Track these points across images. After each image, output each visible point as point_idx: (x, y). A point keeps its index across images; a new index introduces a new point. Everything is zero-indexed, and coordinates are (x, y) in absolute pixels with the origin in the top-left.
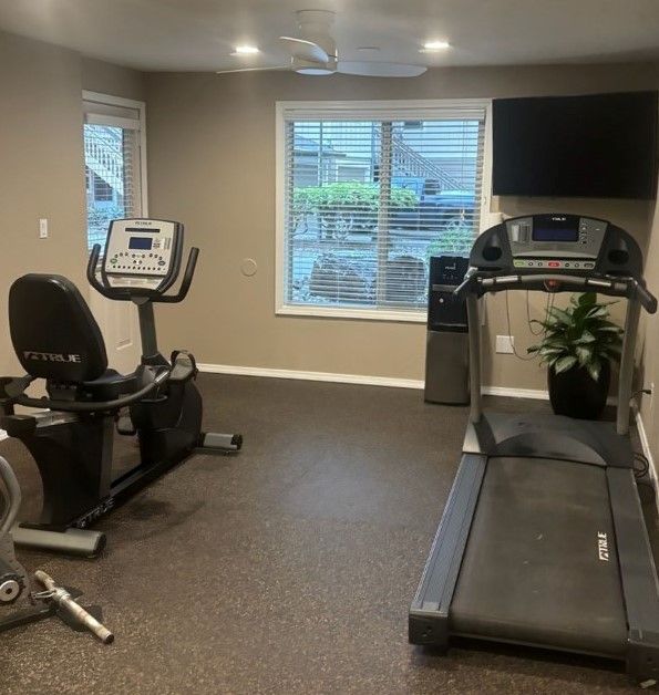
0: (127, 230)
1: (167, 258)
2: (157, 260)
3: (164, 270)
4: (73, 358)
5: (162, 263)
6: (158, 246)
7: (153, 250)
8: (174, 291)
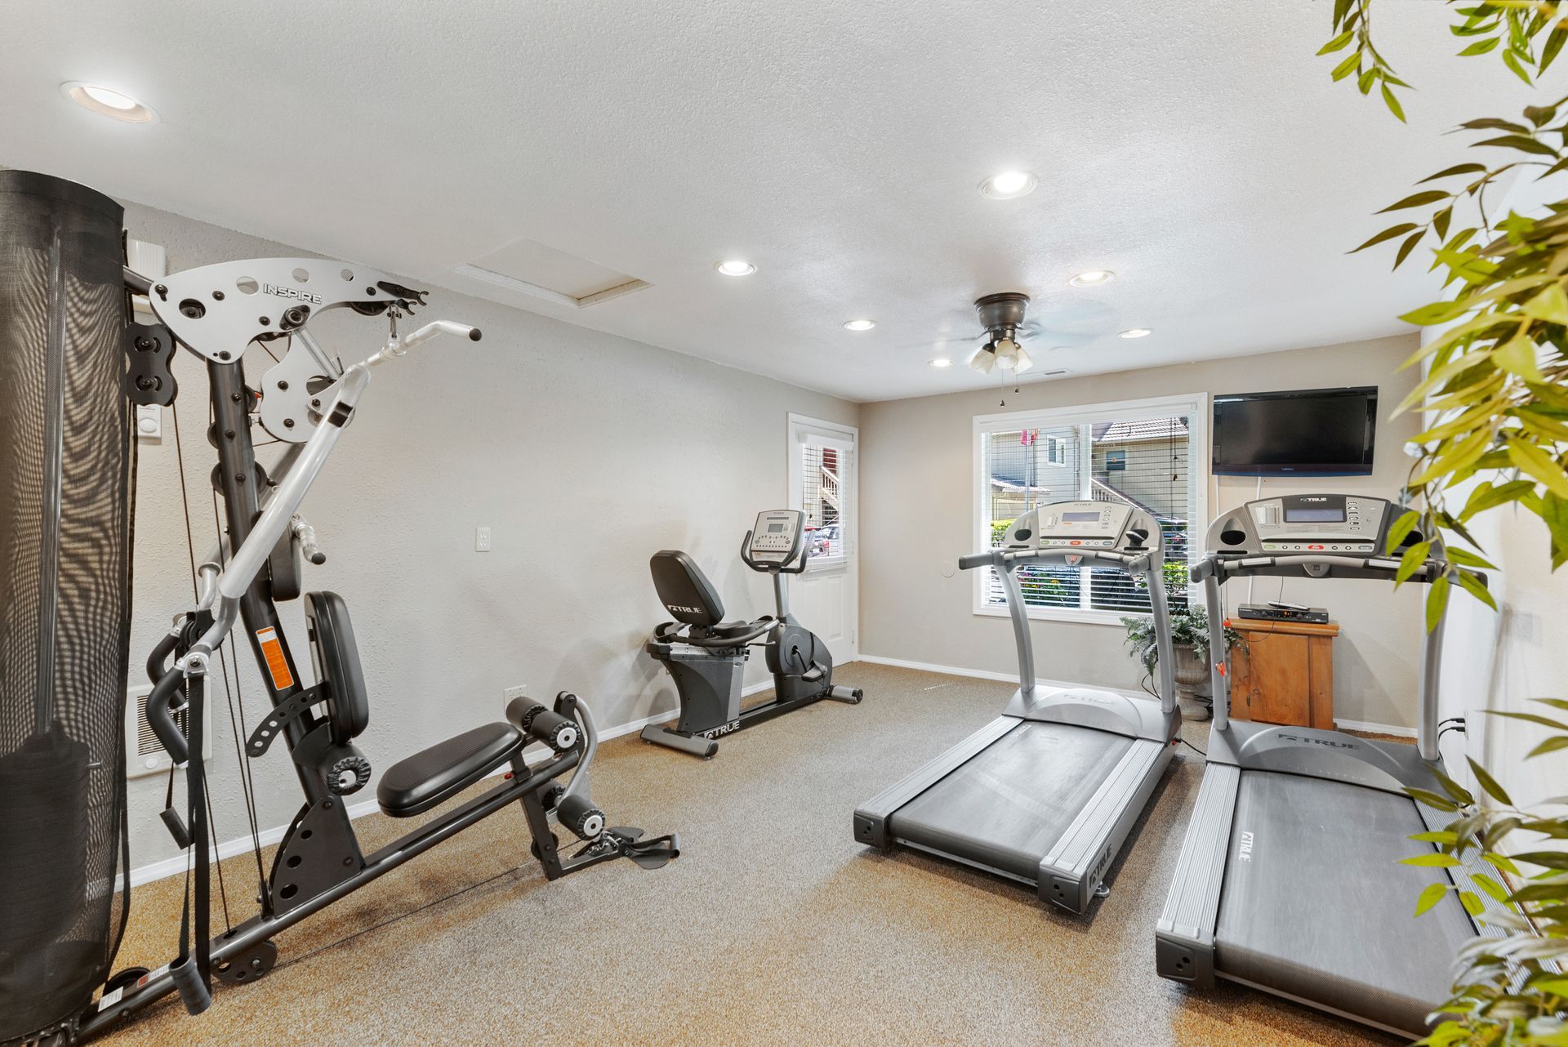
0: (768, 518)
1: (792, 539)
2: (785, 540)
3: (789, 548)
4: (696, 610)
5: (788, 542)
6: (786, 529)
7: (783, 533)
8: (795, 564)
